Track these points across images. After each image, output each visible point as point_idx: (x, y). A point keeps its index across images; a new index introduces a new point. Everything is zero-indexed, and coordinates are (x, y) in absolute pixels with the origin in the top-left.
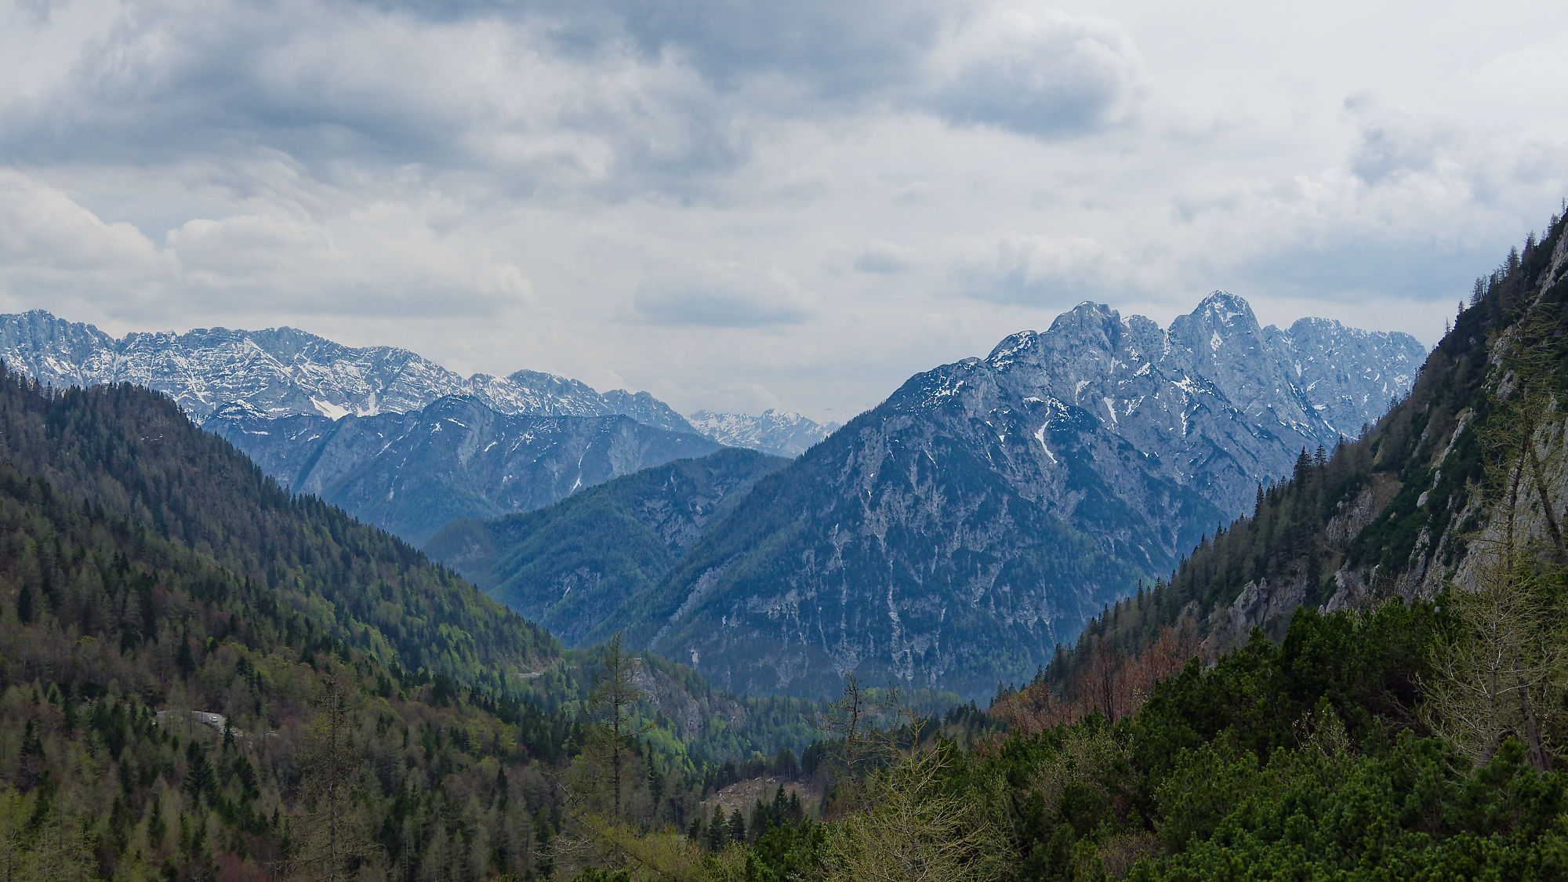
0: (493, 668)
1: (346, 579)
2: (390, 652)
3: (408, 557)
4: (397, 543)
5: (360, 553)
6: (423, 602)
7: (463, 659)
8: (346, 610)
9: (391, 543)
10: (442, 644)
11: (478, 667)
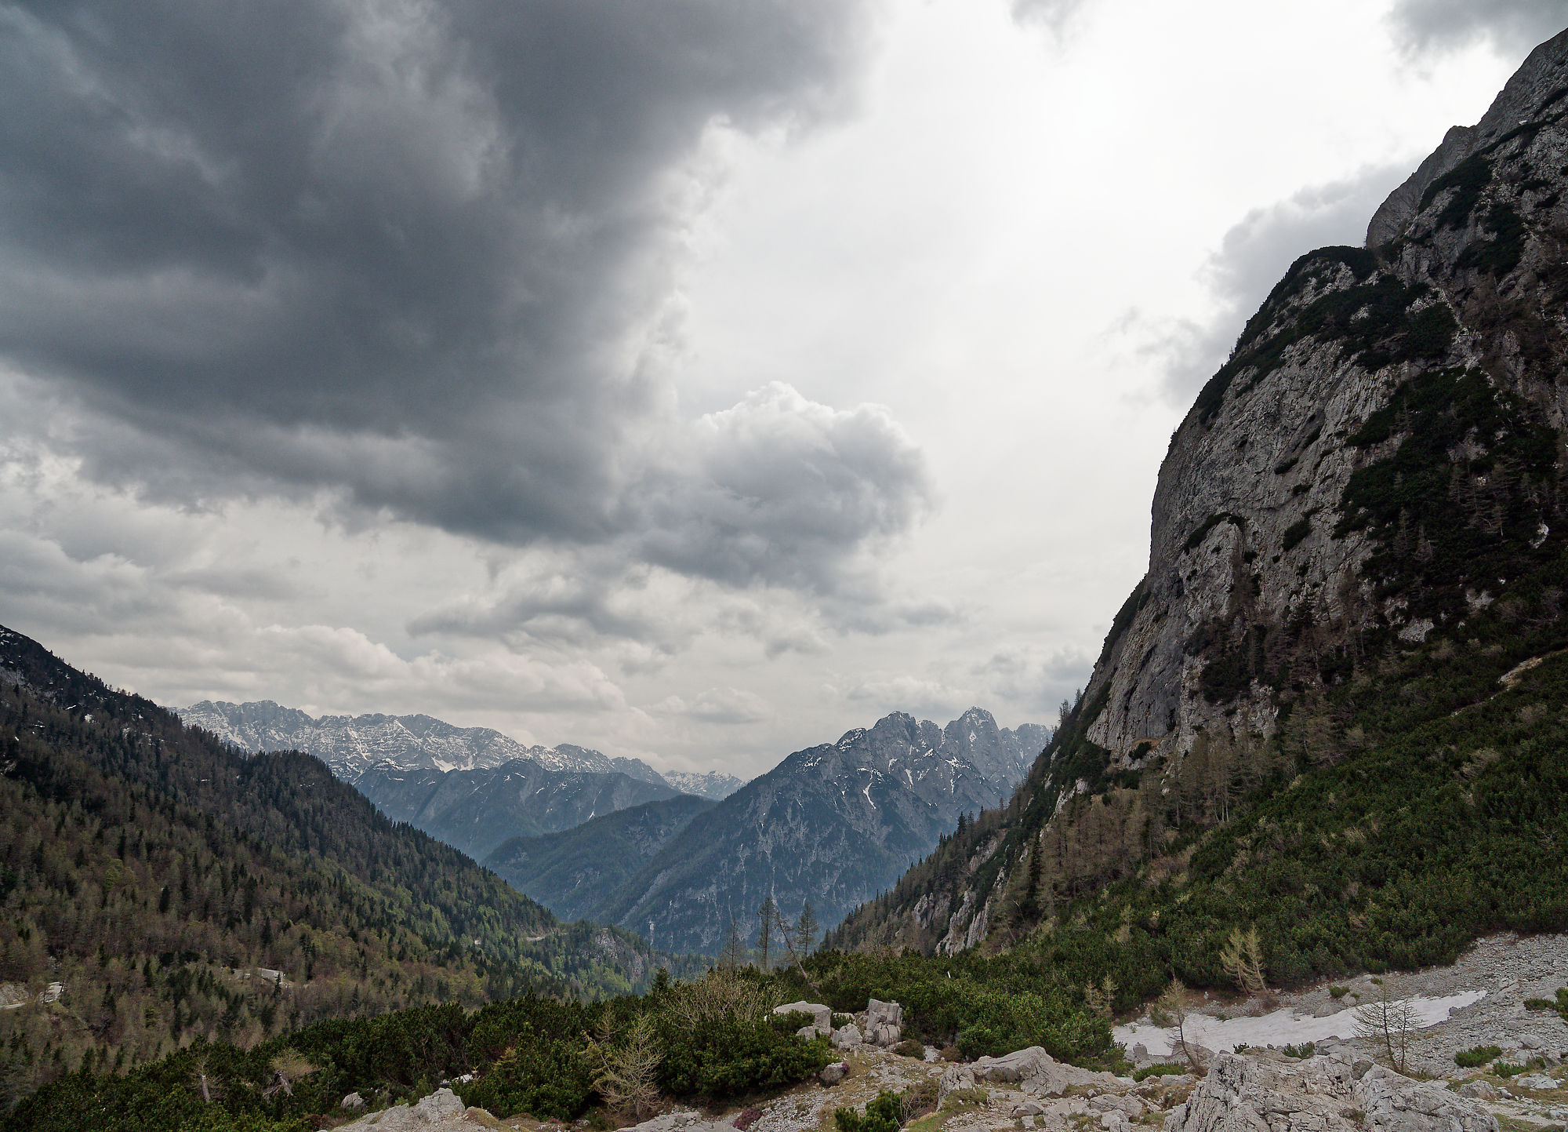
0: (511, 935)
1: (422, 876)
2: (445, 924)
3: (464, 862)
4: (458, 853)
5: (432, 859)
6: (470, 891)
7: (492, 928)
8: (420, 897)
9: (453, 853)
10: (480, 919)
11: (501, 933)
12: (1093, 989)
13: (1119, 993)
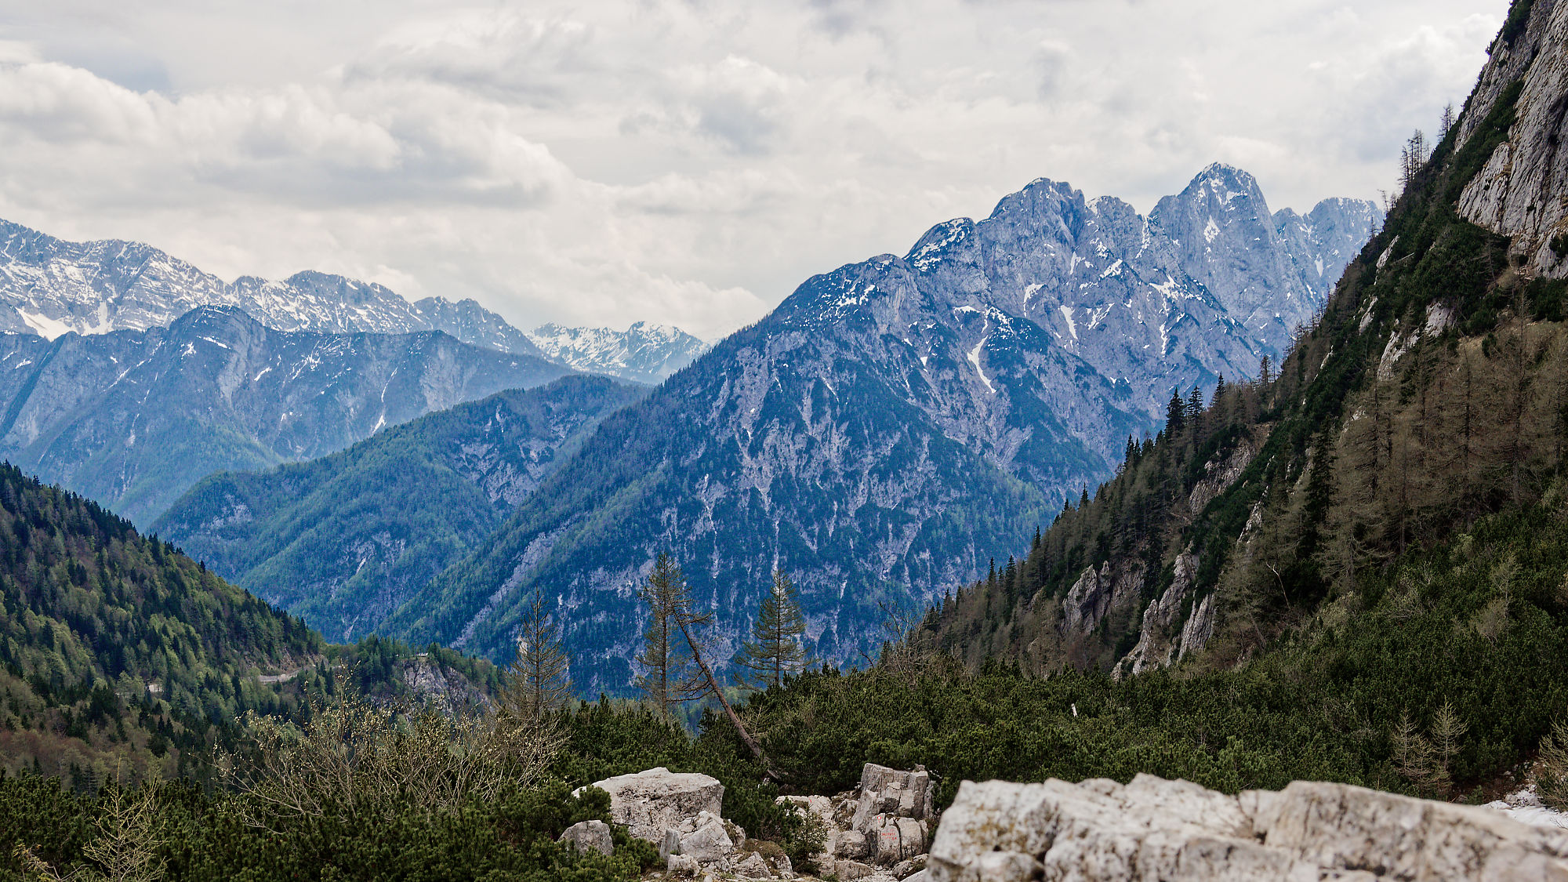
0: (225, 670)
1: (21, 559)
2: (84, 654)
3: (110, 528)
4: (93, 509)
5: (41, 523)
6: (128, 585)
7: (184, 660)
8: (22, 599)
9: (83, 509)
10: (155, 641)
11: (202, 669)
12: (1412, 734)
13: (1469, 739)
